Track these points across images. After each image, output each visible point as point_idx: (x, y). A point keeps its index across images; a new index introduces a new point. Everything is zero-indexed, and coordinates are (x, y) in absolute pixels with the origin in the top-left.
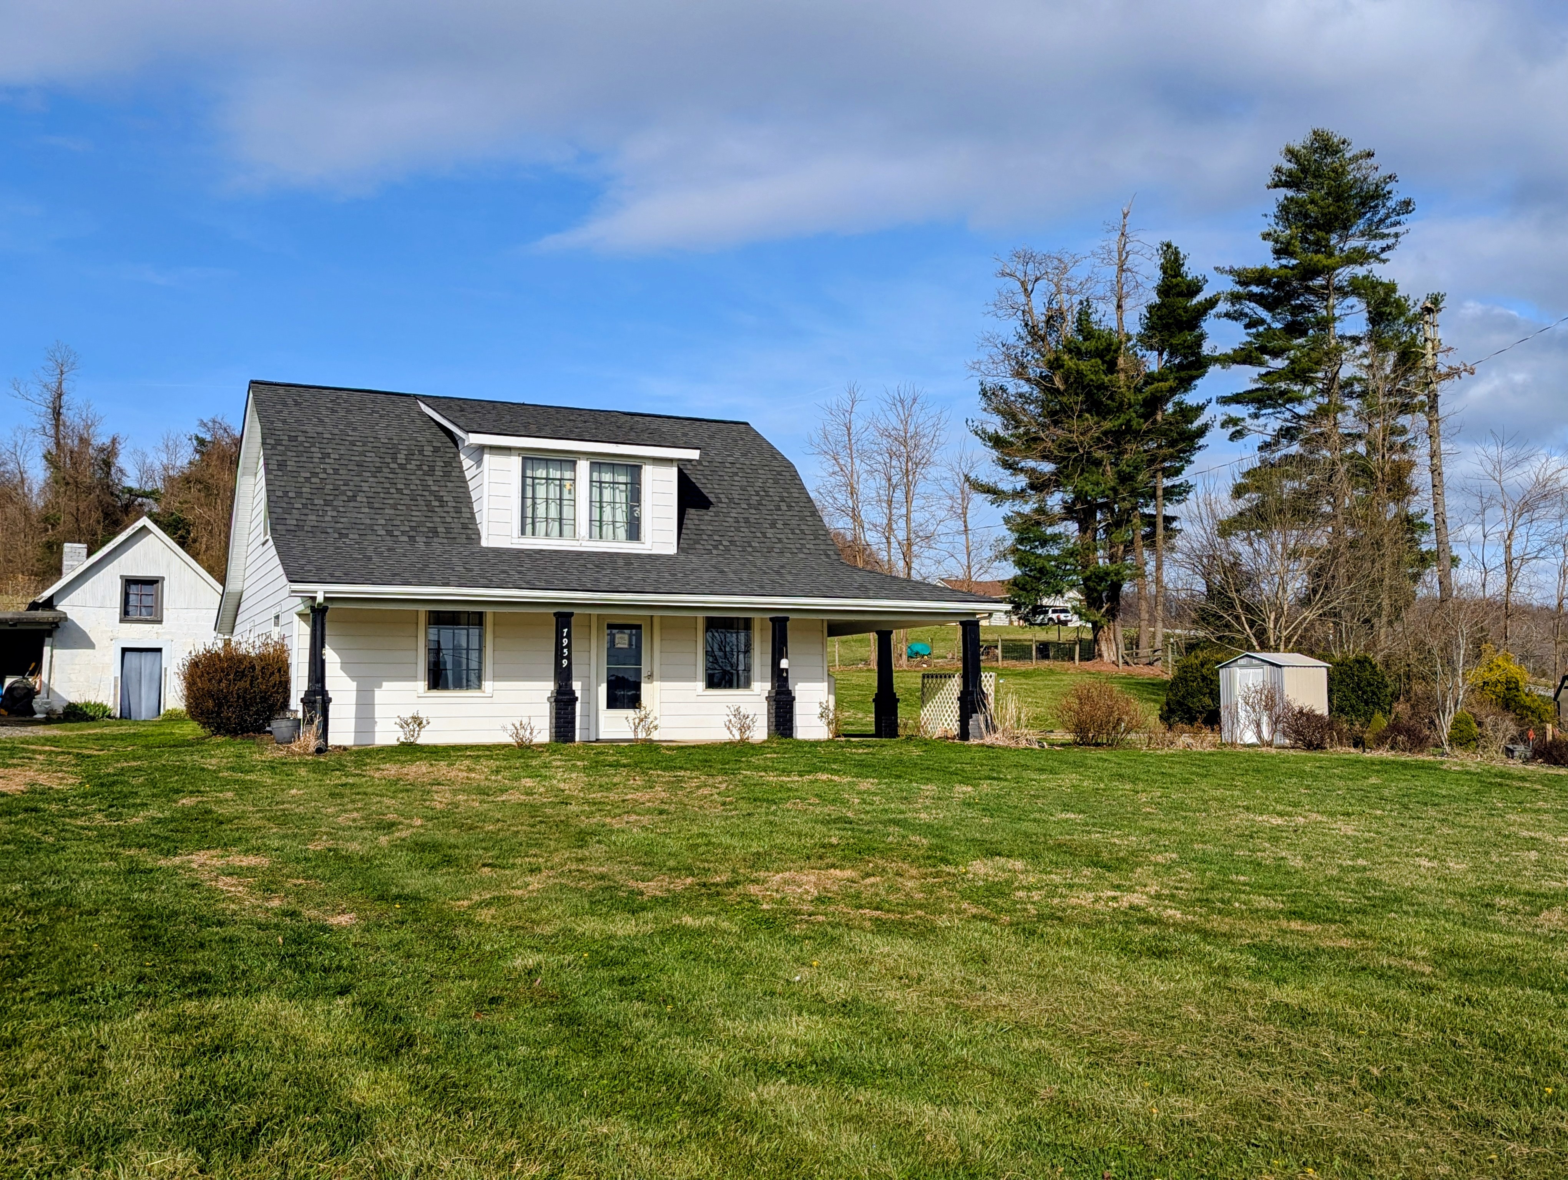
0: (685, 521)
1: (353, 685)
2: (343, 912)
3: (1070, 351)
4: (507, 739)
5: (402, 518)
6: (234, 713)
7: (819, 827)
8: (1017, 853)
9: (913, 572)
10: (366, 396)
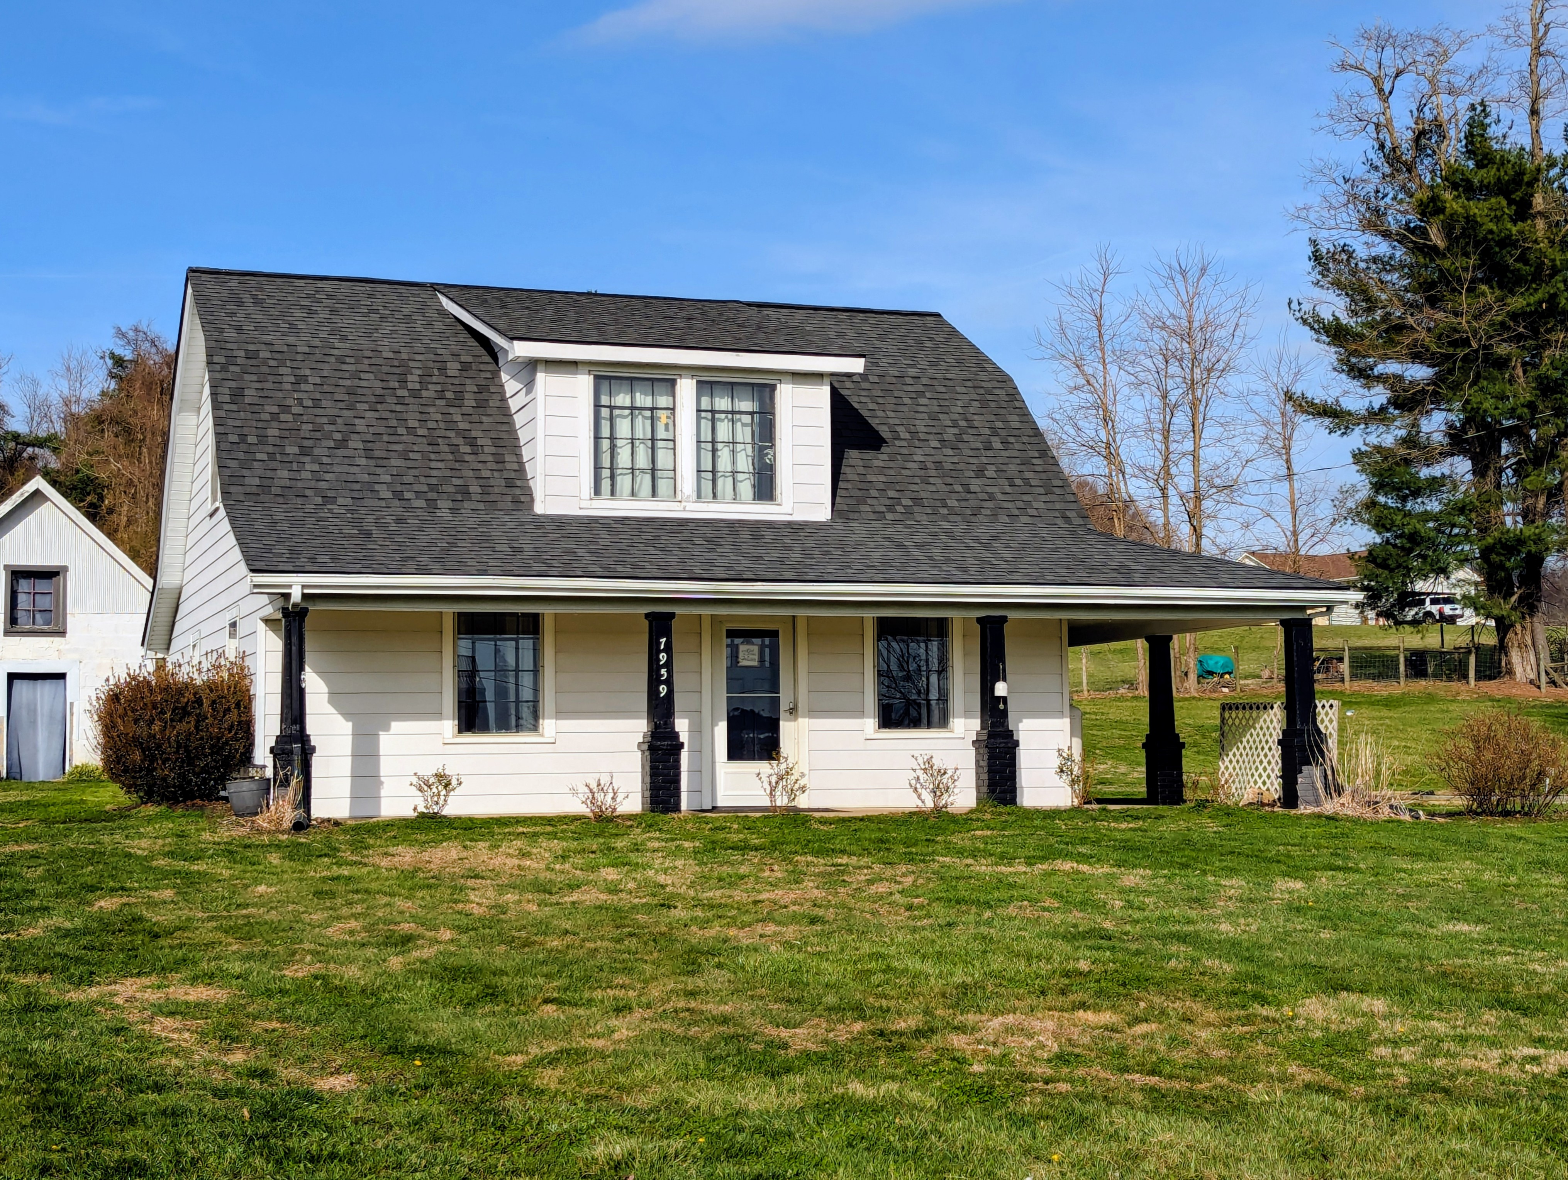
0: (844, 469)
1: (347, 727)
2: (338, 1072)
3: (1455, 186)
4: (577, 806)
5: (416, 472)
6: (171, 770)
7: (1059, 944)
8: (1375, 986)
9: (1205, 542)
10: (359, 288)
